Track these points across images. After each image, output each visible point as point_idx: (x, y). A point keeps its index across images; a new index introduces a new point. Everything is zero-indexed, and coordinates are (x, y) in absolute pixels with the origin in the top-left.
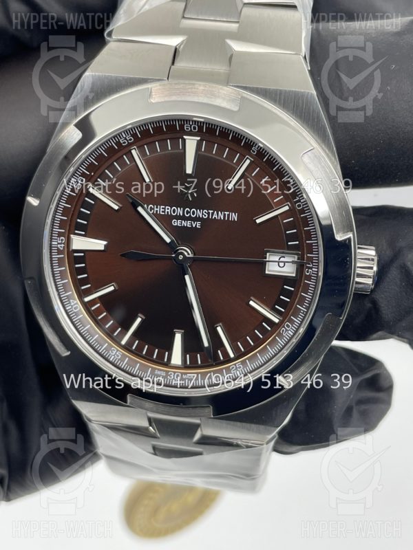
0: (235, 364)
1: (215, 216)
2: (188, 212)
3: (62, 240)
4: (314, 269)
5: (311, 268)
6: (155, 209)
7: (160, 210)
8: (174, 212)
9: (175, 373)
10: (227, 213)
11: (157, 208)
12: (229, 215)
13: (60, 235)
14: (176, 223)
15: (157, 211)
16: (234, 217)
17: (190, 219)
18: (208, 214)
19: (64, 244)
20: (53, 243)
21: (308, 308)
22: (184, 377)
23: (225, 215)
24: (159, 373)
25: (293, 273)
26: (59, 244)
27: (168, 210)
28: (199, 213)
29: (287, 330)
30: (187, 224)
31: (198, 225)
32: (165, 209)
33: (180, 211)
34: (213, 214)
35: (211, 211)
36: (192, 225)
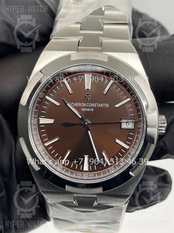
0: (111, 168)
1: (99, 105)
2: (88, 105)
3: (36, 120)
4: (142, 125)
5: (141, 124)
6: (74, 104)
7: (76, 105)
8: (82, 105)
9: (85, 174)
10: (104, 104)
11: (75, 104)
12: (105, 105)
13: (35, 118)
14: (83, 110)
15: (75, 105)
16: (107, 105)
17: (89, 107)
18: (96, 105)
19: (36, 121)
20: (32, 121)
21: (140, 141)
22: (90, 175)
23: (103, 105)
24: (79, 174)
25: (133, 127)
26: (34, 121)
27: (80, 104)
28: (93, 105)
29: (132, 151)
30: (88, 110)
31: (92, 110)
32: (78, 104)
33: (84, 105)
34: (98, 105)
35: (97, 104)
36: (90, 110)
